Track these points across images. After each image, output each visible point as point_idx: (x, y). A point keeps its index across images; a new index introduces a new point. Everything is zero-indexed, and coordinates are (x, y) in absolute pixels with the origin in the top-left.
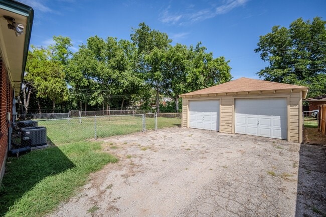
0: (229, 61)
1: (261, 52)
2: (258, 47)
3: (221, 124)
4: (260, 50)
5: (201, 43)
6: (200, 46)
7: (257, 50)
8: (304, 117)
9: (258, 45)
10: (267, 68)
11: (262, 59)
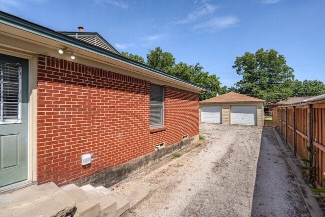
0: (219, 78)
1: (237, 68)
2: (235, 65)
3: (223, 119)
4: (236, 67)
5: (199, 64)
6: (198, 66)
7: (234, 67)
8: (265, 115)
9: (235, 62)
10: (241, 81)
11: (238, 73)
